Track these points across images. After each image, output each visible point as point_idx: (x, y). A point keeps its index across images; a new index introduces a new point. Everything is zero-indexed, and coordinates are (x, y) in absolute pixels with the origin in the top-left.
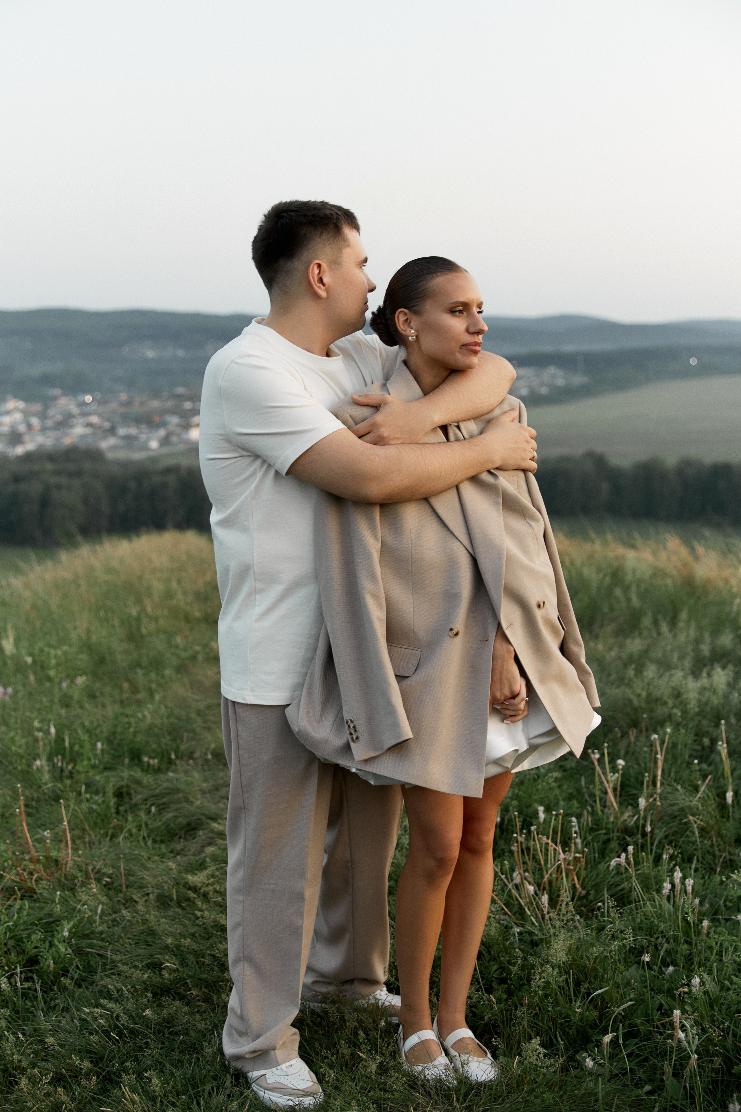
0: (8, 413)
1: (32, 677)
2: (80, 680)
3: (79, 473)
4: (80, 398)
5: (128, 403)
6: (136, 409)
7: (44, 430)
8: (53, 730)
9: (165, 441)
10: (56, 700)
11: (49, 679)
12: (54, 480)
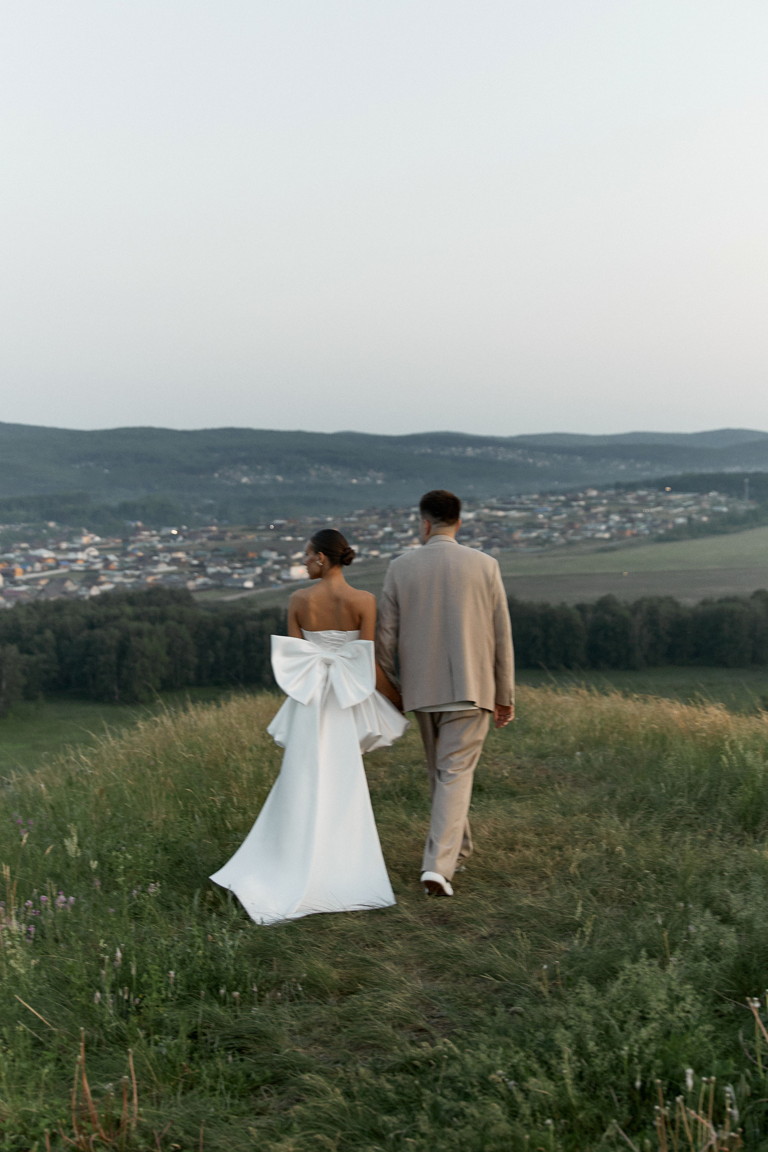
0: (83, 548)
1: (97, 883)
2: (153, 889)
3: (163, 618)
4: (164, 531)
5: (220, 537)
6: (229, 543)
7: (121, 569)
8: (119, 954)
9: (262, 581)
10: (125, 912)
11: (117, 887)
12: (134, 625)
